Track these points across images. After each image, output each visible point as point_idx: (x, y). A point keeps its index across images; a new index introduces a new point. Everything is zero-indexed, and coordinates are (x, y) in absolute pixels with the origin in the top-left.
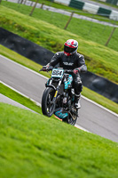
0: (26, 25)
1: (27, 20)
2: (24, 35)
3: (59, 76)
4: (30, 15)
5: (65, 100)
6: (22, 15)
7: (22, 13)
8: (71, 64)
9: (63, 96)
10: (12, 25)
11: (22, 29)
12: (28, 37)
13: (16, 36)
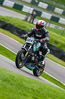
0: (59, 40)
1: (60, 38)
2: (57, 46)
3: (30, 42)
4: (62, 35)
5: (33, 58)
6: (57, 35)
7: (57, 33)
8: (40, 36)
9: (32, 56)
10: (52, 40)
11: (56, 43)
12: (60, 47)
13: (53, 46)
